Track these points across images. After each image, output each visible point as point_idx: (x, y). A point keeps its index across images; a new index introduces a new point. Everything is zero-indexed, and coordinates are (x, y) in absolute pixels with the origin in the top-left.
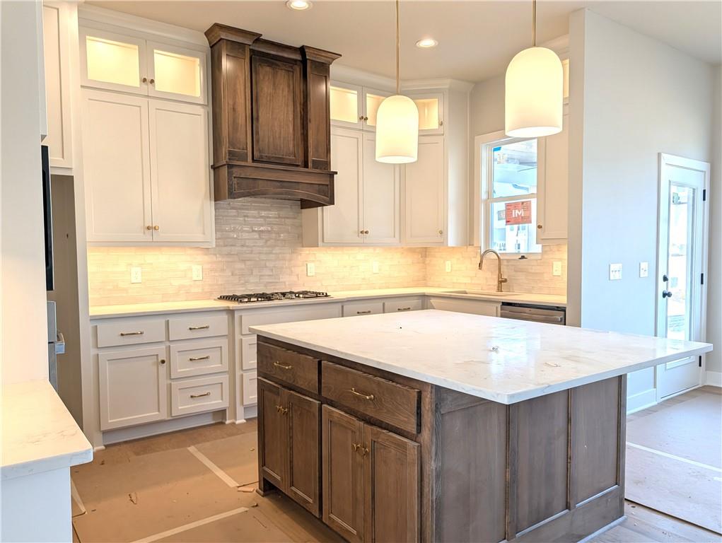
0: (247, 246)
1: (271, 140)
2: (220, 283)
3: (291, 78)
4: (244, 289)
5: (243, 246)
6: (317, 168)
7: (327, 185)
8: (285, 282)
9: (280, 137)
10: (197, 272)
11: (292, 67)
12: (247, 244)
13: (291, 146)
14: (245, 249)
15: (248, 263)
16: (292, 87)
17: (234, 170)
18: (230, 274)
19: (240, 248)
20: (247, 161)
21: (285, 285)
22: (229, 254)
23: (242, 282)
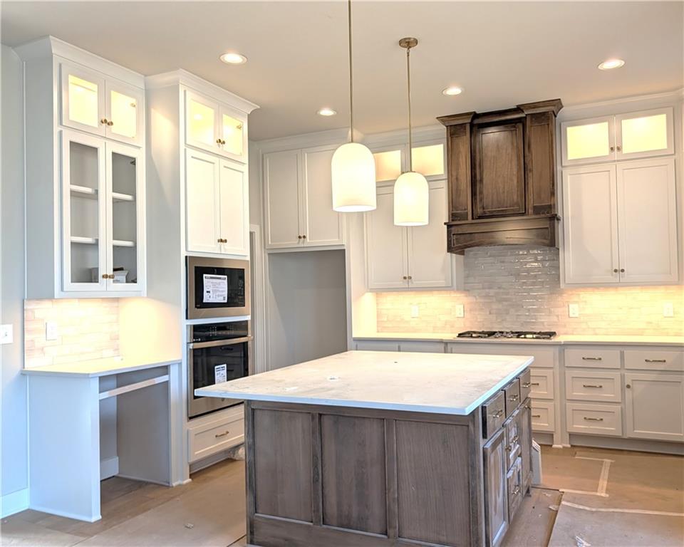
0: (504, 289)
1: (495, 197)
2: (479, 320)
3: (514, 136)
4: (501, 326)
5: (499, 288)
6: (539, 214)
7: (547, 228)
8: (543, 323)
9: (504, 192)
10: (459, 310)
11: (515, 127)
12: (504, 287)
13: (515, 197)
14: (502, 291)
15: (505, 303)
16: (515, 144)
17: (453, 228)
18: (488, 313)
19: (497, 291)
20: (467, 219)
21: (544, 325)
22: (487, 296)
23: (499, 320)
